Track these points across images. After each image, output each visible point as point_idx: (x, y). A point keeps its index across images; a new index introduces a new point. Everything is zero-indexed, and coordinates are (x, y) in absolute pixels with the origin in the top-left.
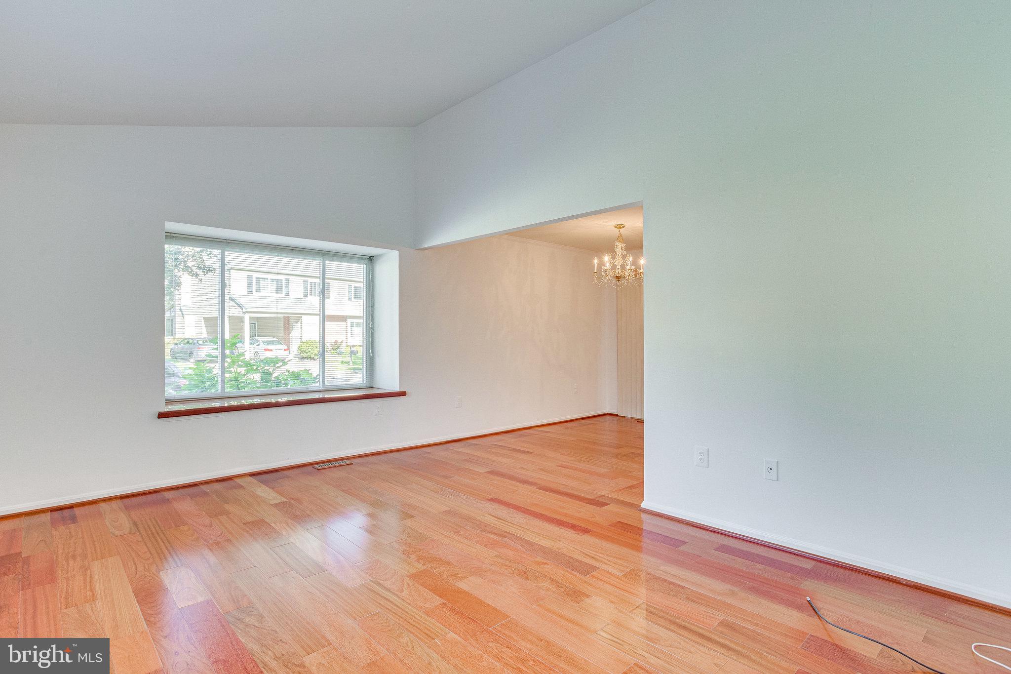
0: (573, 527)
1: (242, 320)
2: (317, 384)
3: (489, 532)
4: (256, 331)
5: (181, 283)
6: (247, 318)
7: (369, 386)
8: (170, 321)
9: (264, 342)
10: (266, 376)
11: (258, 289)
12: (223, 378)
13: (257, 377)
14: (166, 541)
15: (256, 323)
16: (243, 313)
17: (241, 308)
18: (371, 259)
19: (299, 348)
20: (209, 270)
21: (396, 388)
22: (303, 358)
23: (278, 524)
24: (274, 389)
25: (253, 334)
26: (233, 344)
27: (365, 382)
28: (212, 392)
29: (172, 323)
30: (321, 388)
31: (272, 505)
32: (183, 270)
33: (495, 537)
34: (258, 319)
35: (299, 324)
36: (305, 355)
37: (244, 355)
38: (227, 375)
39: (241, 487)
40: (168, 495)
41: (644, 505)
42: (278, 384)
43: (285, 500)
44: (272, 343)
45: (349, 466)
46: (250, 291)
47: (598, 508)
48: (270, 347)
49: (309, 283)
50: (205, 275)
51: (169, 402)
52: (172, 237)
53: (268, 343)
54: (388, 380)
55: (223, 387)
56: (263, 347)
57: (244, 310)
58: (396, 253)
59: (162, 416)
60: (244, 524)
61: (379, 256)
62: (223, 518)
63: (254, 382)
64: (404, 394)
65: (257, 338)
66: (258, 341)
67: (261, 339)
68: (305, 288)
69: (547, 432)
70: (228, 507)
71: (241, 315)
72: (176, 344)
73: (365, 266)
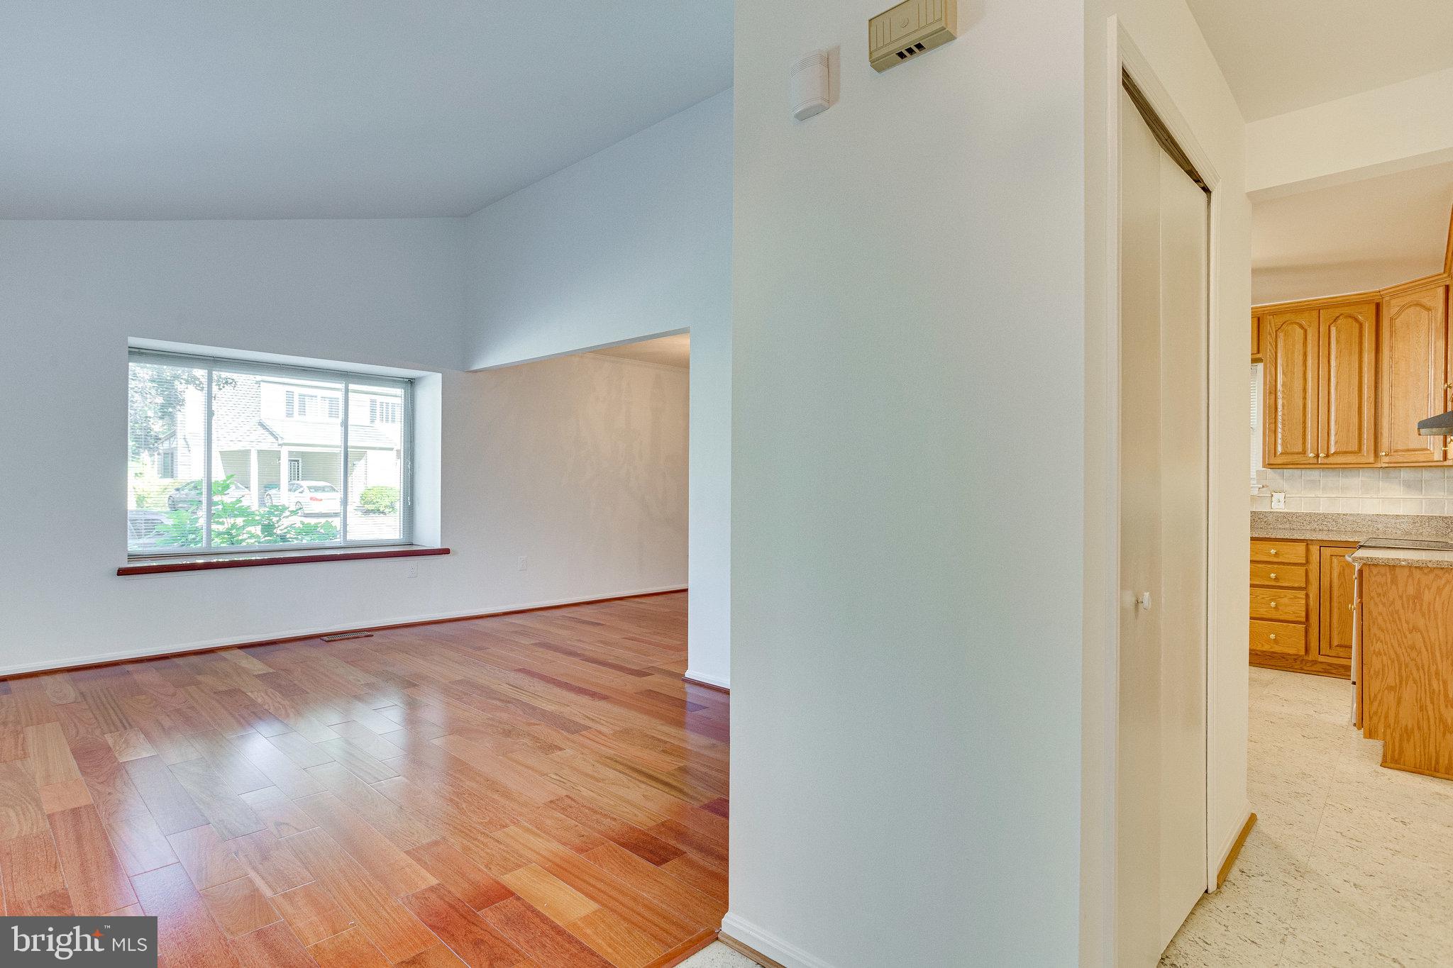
0: (593, 695)
1: (277, 455)
2: (338, 540)
3: (495, 699)
4: (300, 469)
5: (184, 400)
6: (285, 452)
7: (407, 541)
8: (170, 456)
9: (310, 488)
10: (268, 529)
11: (303, 411)
12: (209, 531)
13: (257, 530)
14: (116, 709)
15: (300, 459)
16: (279, 445)
17: (276, 438)
18: (411, 382)
19: (362, 498)
20: (227, 383)
21: (437, 545)
22: (367, 512)
23: (256, 693)
24: (280, 545)
25: (295, 475)
26: (225, 487)
27: (402, 537)
28: (193, 547)
29: (172, 457)
30: (342, 545)
31: (254, 675)
32: (187, 382)
33: (498, 703)
34: (303, 454)
35: (363, 461)
36: (371, 507)
37: (241, 501)
38: (214, 527)
39: (225, 659)
40: (130, 667)
41: (689, 674)
42: (283, 538)
43: (271, 671)
44: (323, 489)
45: (369, 638)
46: (290, 415)
47: (638, 679)
48: (319, 495)
49: (378, 404)
50: (220, 389)
51: (132, 557)
52: (138, 353)
53: (317, 489)
54: (430, 535)
55: (210, 540)
56: (308, 494)
57: (280, 442)
58: (439, 376)
59: (122, 572)
60: (215, 693)
61: (420, 378)
62: (192, 689)
63: (252, 536)
64: (446, 551)
65: (300, 482)
66: (301, 487)
67: (305, 484)
68: (373, 411)
69: (642, 603)
70: (200, 678)
71: (275, 447)
72: (178, 490)
73: (403, 391)
